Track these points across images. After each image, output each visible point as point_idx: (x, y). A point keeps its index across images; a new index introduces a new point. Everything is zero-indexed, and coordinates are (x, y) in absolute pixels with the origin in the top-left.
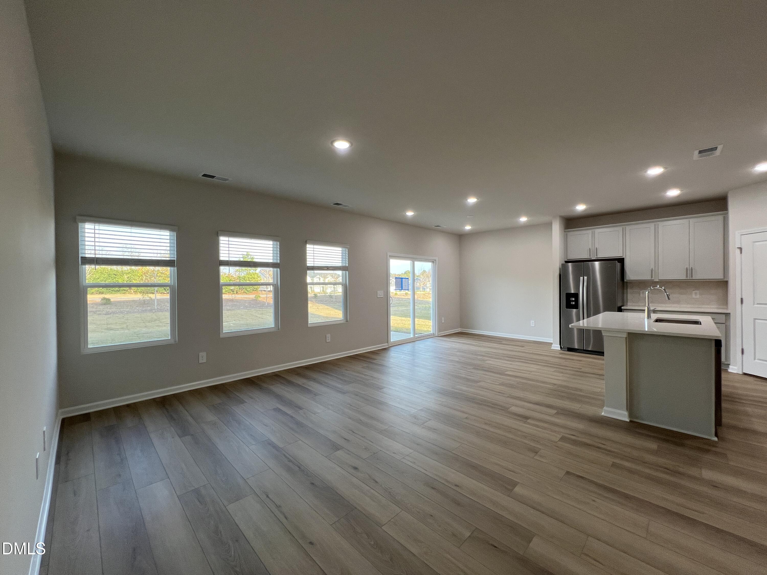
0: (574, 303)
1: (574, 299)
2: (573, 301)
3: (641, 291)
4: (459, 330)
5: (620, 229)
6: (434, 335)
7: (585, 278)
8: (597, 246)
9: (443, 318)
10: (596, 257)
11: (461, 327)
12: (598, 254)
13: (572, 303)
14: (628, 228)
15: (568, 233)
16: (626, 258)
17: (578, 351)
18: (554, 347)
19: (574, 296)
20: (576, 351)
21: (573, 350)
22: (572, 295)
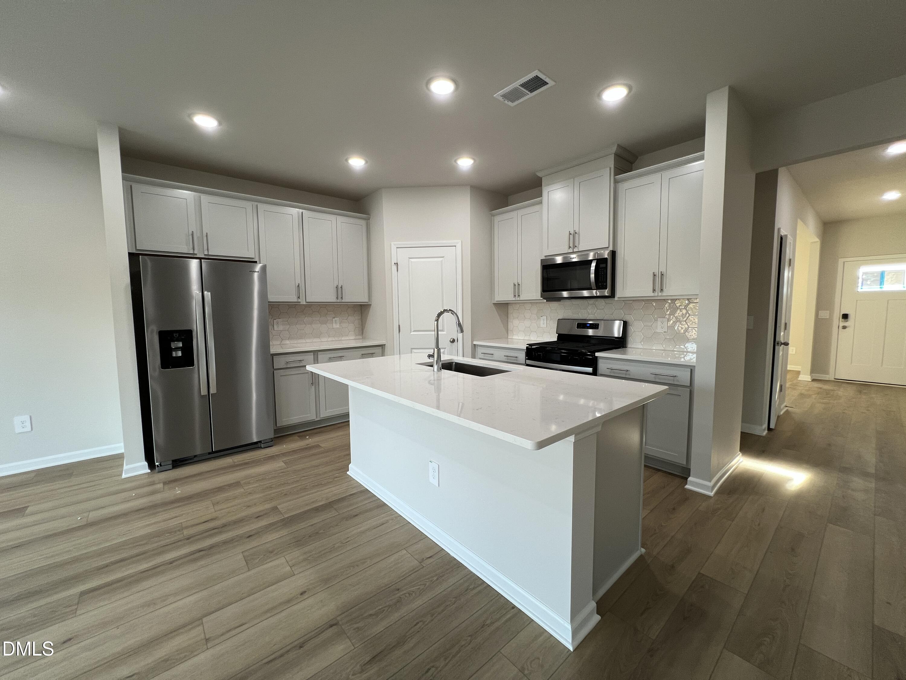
0: (180, 354)
1: (180, 345)
2: (177, 349)
5: (248, 206)
7: (208, 294)
10: (206, 253)
12: (209, 248)
13: (176, 354)
14: (261, 207)
15: (134, 186)
16: (260, 261)
17: (195, 459)
18: (128, 471)
19: (183, 337)
20: (190, 461)
21: (184, 461)
22: (177, 335)
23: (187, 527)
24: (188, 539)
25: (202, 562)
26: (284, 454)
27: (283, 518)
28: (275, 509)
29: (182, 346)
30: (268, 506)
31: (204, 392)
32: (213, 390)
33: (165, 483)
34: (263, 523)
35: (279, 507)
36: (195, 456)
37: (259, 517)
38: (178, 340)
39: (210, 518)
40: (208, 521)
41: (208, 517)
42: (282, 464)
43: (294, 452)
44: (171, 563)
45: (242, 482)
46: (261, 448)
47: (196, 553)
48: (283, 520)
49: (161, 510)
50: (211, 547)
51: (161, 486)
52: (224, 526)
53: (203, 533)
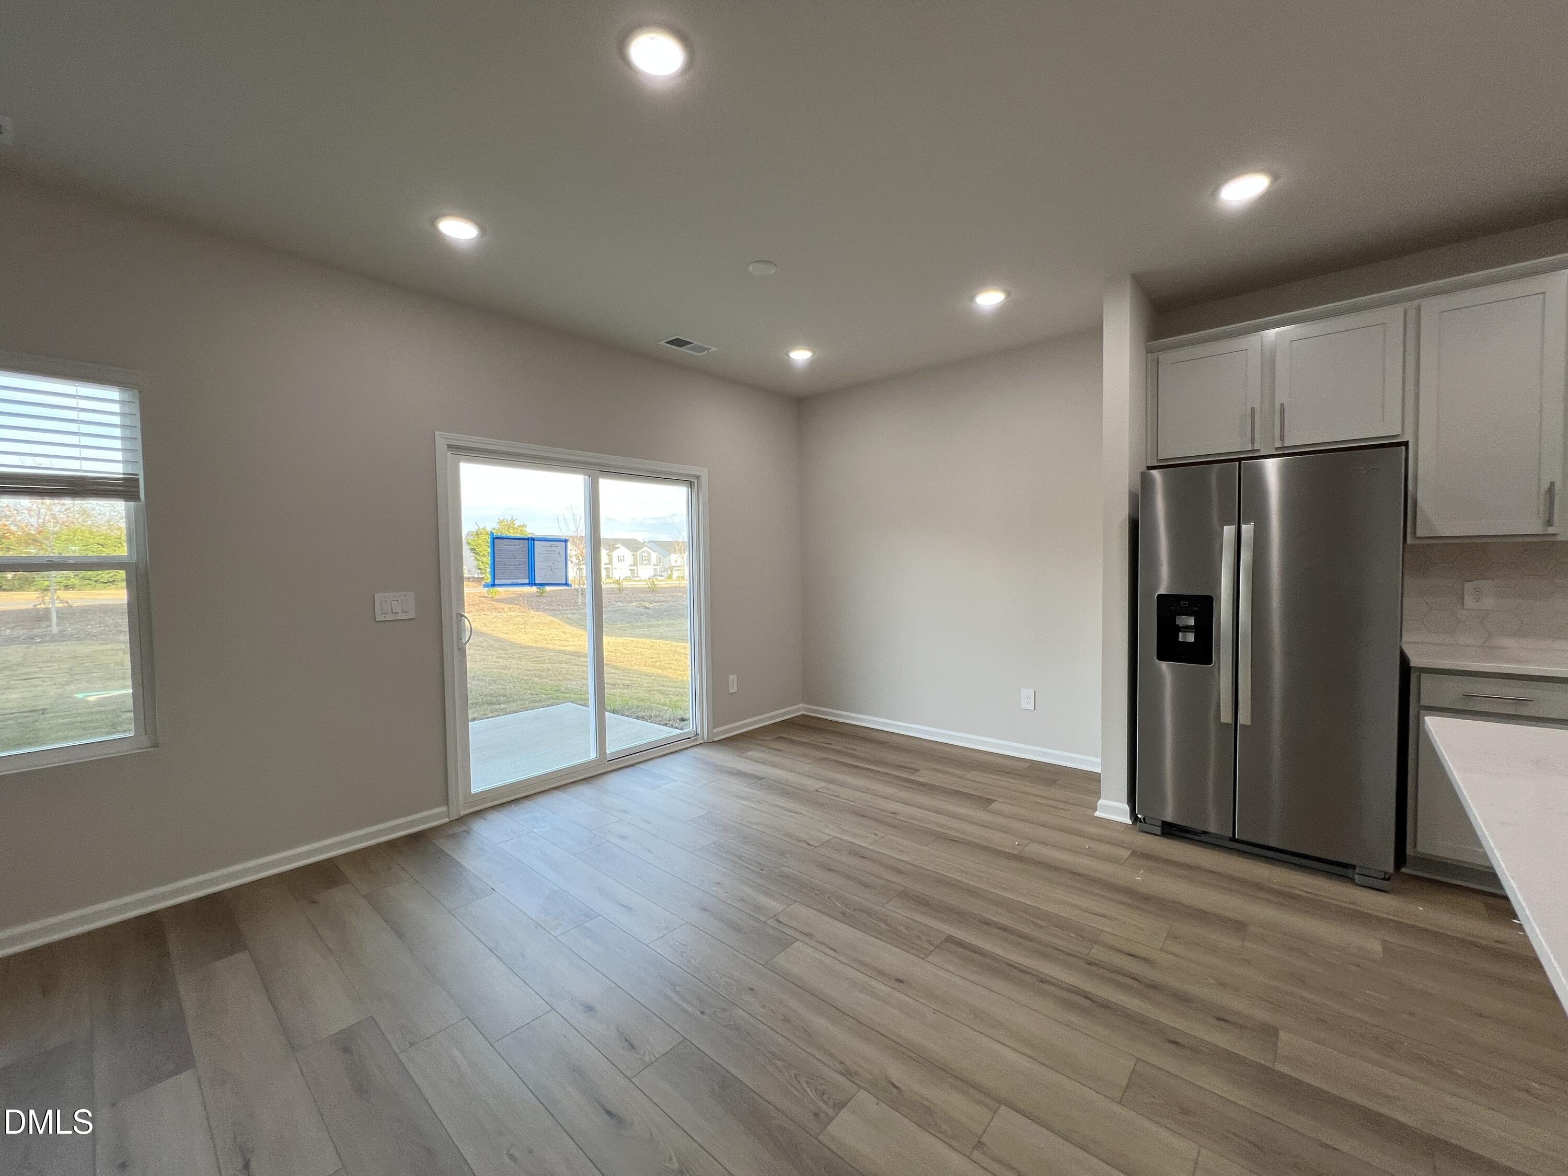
0: (1191, 638)
1: (1191, 621)
2: (1187, 628)
3: (1467, 585)
4: (798, 709)
5: (1392, 316)
6: (696, 740)
7: (1248, 529)
8: (1282, 397)
9: (733, 678)
10: (1278, 444)
11: (808, 698)
12: (1286, 434)
13: (1184, 637)
14: (1431, 308)
15: (1163, 357)
16: (1417, 440)
17: (1203, 838)
18: (1108, 809)
19: (1196, 609)
20: (1196, 838)
21: (1184, 832)
22: (1185, 604)
23: (1104, 945)
24: (1090, 963)
25: (1074, 1019)
26: (1401, 927)
27: (1270, 1065)
28: (1269, 1032)
29: (1193, 624)
30: (1261, 1014)
31: (1226, 717)
32: (1244, 717)
33: (1134, 854)
34: (1220, 1039)
35: (1282, 1034)
36: (1204, 833)
37: (1223, 1019)
38: (1188, 614)
39: (1143, 955)
40: (1136, 957)
41: (1142, 951)
42: (1377, 947)
43: (1437, 936)
44: (1042, 981)
45: (1252, 929)
46: (1352, 881)
47: (1080, 995)
48: (1266, 1070)
49: (1098, 891)
50: (1106, 1006)
51: (1125, 853)
52: (1152, 986)
53: (1114, 971)
